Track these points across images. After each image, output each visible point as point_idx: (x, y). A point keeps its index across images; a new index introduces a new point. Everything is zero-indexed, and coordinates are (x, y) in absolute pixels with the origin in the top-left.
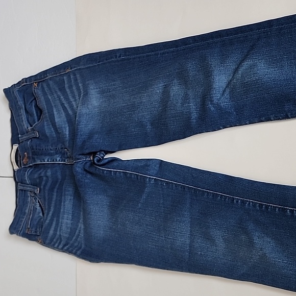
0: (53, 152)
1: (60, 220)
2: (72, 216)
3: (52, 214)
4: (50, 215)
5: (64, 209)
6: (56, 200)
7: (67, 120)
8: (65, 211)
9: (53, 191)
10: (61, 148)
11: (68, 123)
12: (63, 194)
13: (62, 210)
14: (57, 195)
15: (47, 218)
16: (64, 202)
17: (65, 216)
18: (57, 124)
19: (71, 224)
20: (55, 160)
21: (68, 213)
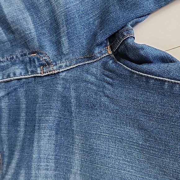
0: (5, 63)
1: (33, 172)
2: (56, 163)
3: (17, 164)
4: (13, 165)
5: (39, 153)
6: (24, 139)
7: (26, 6)
8: (42, 156)
9: (18, 126)
10: (22, 56)
11: (29, 10)
12: (37, 128)
13: (35, 156)
14: (25, 132)
15: (7, 171)
16: (39, 141)
17: (42, 164)
18: (8, 17)
19: (55, 176)
20: (12, 75)
21: (47, 158)
